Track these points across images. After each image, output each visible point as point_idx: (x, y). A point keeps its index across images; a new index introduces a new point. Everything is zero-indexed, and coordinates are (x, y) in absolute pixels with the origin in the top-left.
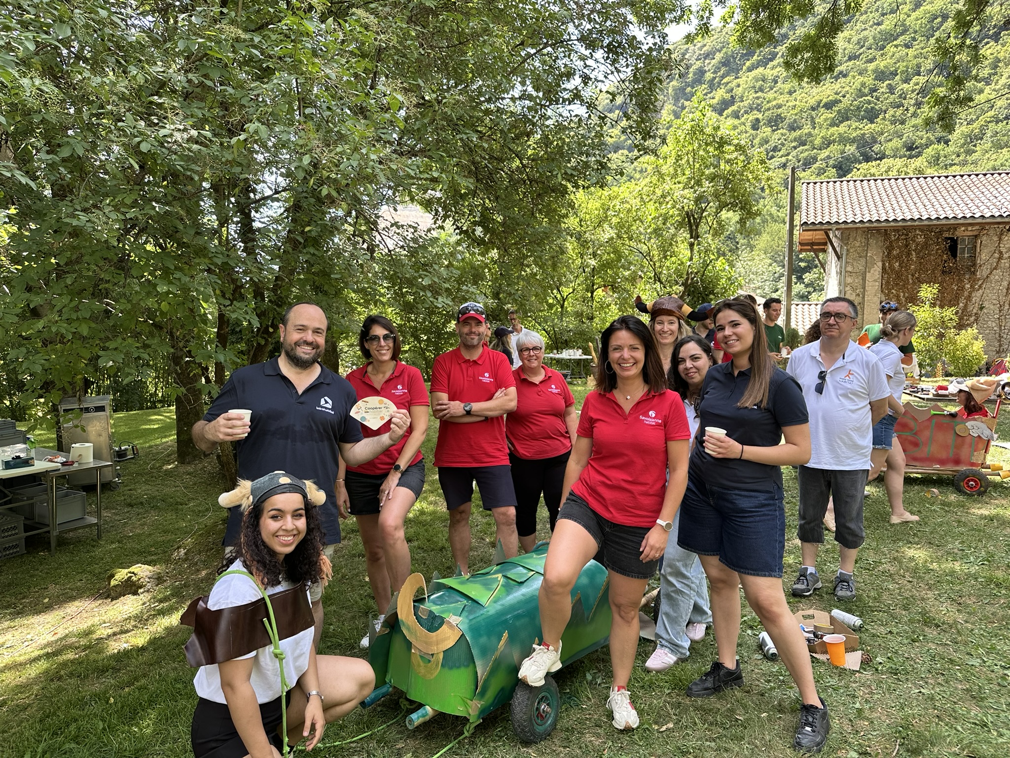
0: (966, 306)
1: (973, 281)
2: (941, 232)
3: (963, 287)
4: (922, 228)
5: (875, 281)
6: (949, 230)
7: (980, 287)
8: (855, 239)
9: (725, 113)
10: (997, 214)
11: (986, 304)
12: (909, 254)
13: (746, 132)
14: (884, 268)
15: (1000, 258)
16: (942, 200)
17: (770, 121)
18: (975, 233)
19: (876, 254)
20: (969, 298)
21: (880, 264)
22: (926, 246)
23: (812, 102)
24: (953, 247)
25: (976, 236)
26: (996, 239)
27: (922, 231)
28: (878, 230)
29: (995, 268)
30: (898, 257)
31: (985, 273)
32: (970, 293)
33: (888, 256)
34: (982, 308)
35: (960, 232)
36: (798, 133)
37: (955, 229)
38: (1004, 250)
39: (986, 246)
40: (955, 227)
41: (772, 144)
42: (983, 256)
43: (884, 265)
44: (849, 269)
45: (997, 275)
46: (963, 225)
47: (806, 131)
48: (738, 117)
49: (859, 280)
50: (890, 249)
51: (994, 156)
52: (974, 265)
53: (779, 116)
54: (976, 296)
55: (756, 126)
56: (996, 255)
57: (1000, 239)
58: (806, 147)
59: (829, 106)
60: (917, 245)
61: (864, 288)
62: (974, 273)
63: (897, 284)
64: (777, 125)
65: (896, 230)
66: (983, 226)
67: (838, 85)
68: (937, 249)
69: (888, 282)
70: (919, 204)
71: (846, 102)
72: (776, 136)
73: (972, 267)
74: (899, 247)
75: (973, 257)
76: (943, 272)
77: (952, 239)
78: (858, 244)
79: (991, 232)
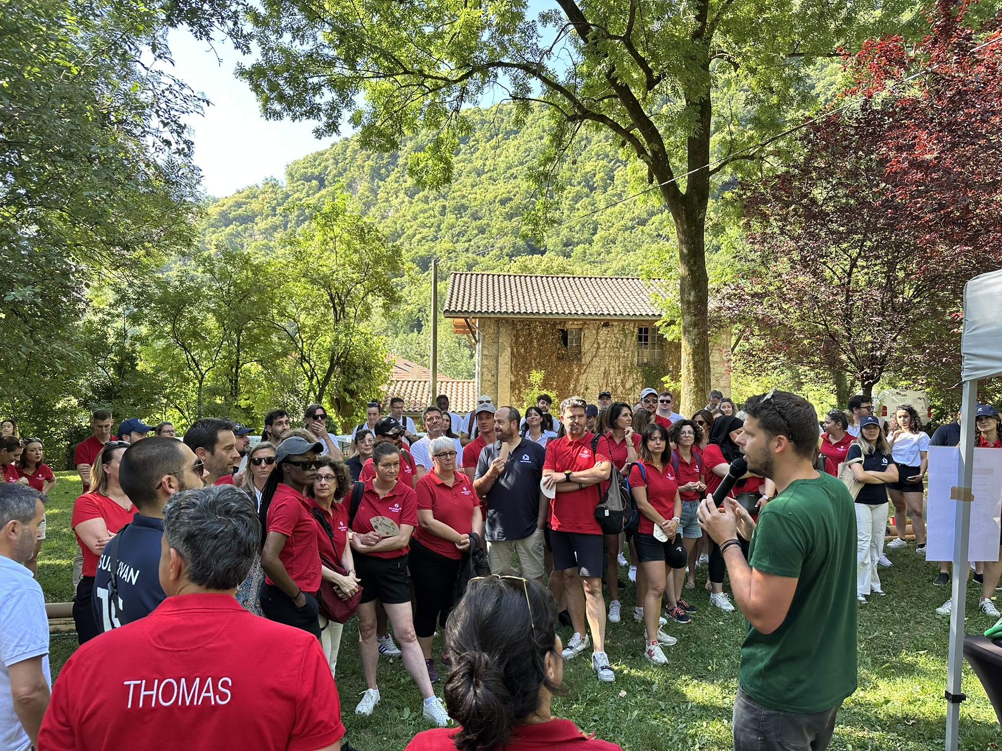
0: (575, 386)
1: (580, 366)
2: (554, 325)
3: (573, 371)
4: (541, 321)
5: (506, 364)
6: (560, 323)
7: (585, 371)
8: (489, 327)
9: (416, 197)
10: (593, 313)
11: (590, 385)
12: (531, 342)
13: (435, 217)
14: (512, 353)
15: (598, 348)
16: (556, 298)
17: (455, 209)
18: (580, 327)
19: (505, 340)
20: (577, 380)
21: (509, 349)
22: (544, 335)
23: (490, 196)
24: (564, 336)
25: (581, 329)
26: (594, 332)
27: (540, 322)
28: (507, 320)
29: (595, 356)
30: (523, 344)
31: (588, 360)
32: (578, 376)
33: (516, 343)
34: (587, 389)
35: (569, 326)
36: (478, 222)
37: (565, 323)
38: (601, 342)
39: (588, 338)
40: (564, 322)
41: (457, 230)
42: (586, 346)
43: (512, 350)
44: (486, 353)
45: (596, 362)
46: (570, 319)
47: (485, 222)
48: (427, 202)
49: (493, 363)
50: (517, 337)
51: (624, 258)
52: (580, 352)
53: (462, 205)
54: (583, 378)
55: (443, 212)
56: (595, 346)
57: (598, 333)
58: (484, 236)
59: (503, 202)
60: (538, 334)
61: (497, 370)
62: (580, 360)
63: (523, 367)
64: (460, 213)
65: (522, 321)
66: (586, 321)
67: (510, 186)
68: (553, 338)
69: (516, 365)
70: (539, 300)
71: (517, 200)
72: (460, 222)
73: (578, 355)
74: (524, 336)
75: (579, 346)
76: (559, 359)
77: (562, 331)
78: (492, 331)
79: (591, 326)
